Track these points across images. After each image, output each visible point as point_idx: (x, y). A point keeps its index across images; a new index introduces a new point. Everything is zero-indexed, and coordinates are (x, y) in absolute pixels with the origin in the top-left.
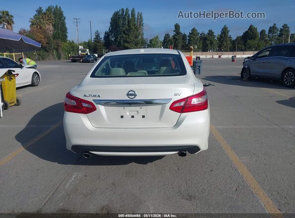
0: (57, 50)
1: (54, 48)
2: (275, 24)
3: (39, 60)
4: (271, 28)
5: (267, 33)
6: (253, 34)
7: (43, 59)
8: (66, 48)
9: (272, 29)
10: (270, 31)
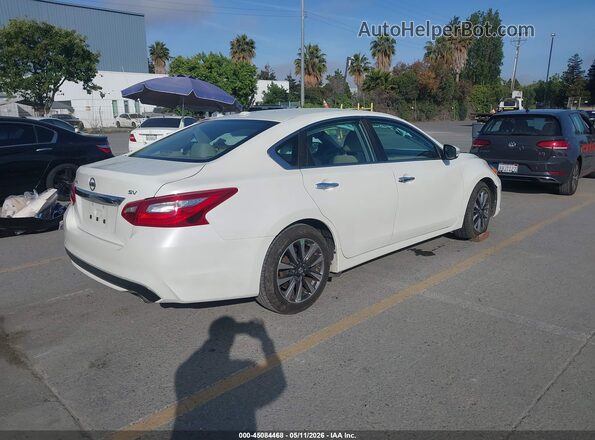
0: (460, 100)
1: (454, 98)
3: (420, 120)
7: (428, 118)
8: (481, 96)
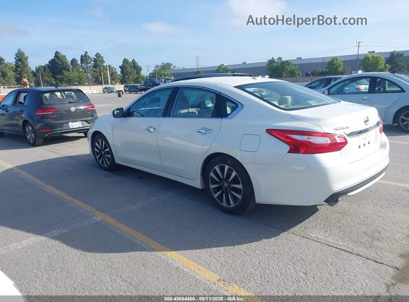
2: (86, 52)
4: (82, 56)
5: (79, 62)
6: (63, 63)
9: (84, 58)
10: (82, 60)
